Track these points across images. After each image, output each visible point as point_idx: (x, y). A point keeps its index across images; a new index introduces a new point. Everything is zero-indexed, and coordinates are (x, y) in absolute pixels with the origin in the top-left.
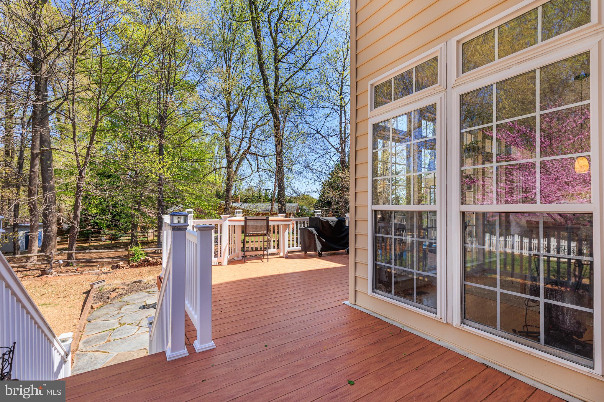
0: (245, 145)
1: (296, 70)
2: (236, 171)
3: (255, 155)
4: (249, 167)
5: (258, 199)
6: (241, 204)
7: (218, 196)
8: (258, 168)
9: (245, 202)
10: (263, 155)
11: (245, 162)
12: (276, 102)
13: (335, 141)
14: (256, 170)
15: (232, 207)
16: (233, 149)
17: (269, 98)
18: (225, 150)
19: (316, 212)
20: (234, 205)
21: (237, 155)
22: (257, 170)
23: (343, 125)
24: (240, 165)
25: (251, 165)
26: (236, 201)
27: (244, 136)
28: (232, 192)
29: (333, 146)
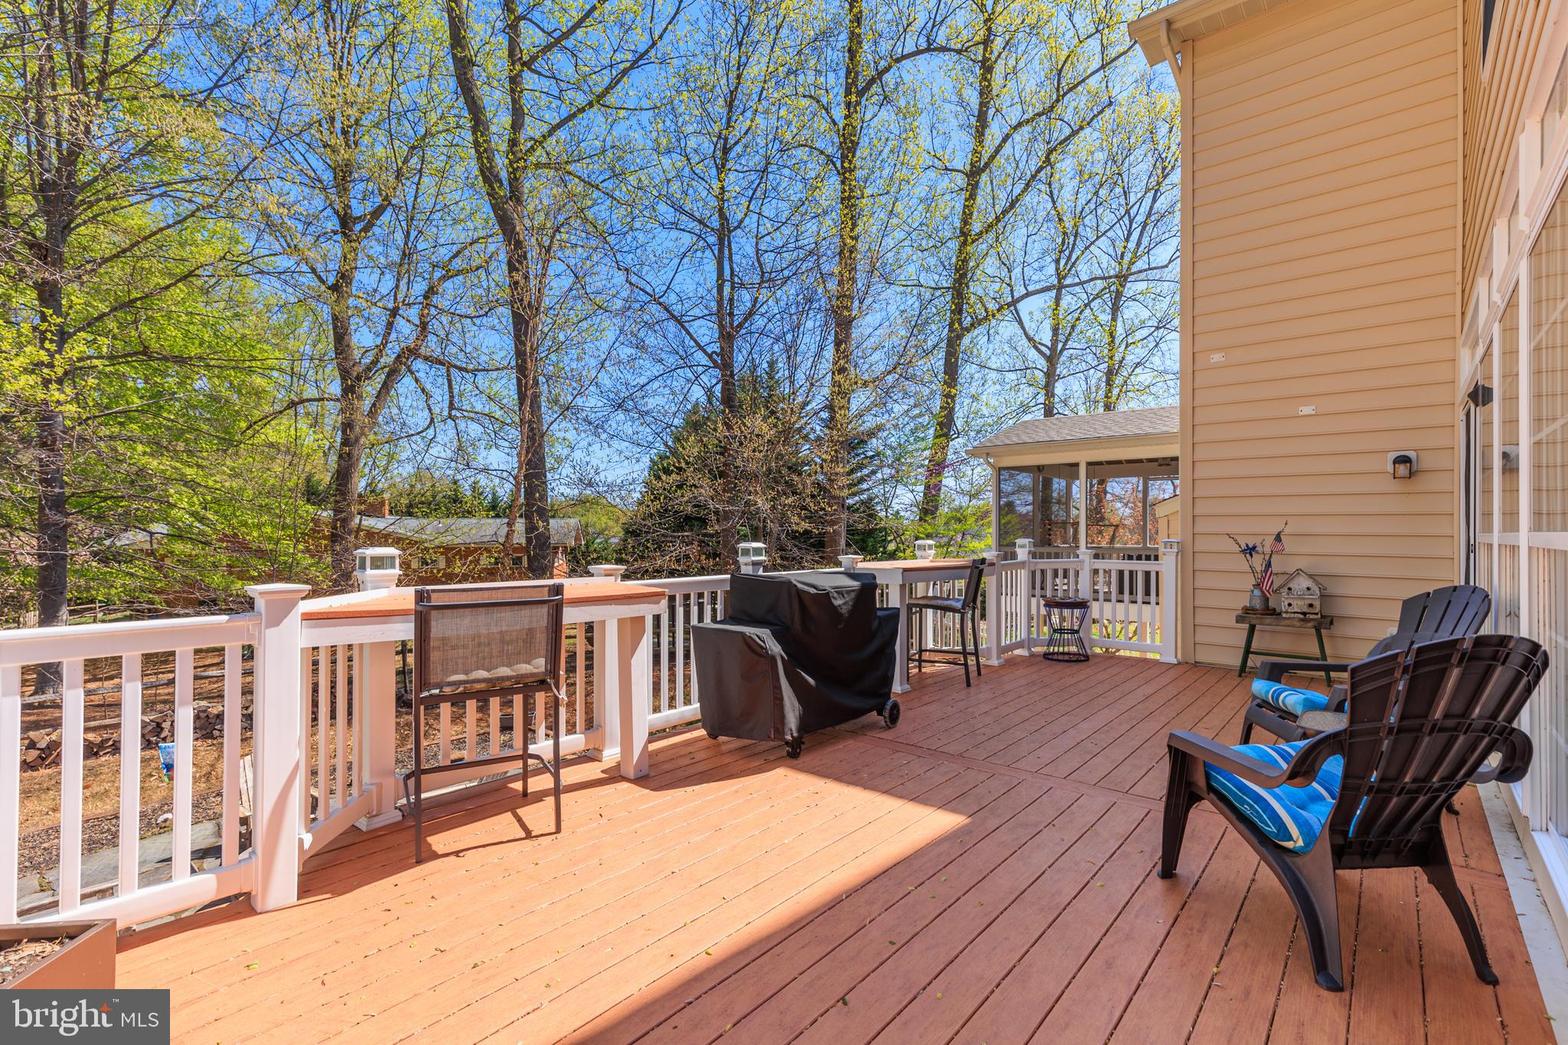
0: (405, 329)
1: (581, 99)
2: (373, 412)
3: (442, 363)
4: (422, 404)
5: (454, 504)
6: (390, 519)
7: (312, 494)
8: (451, 406)
9: (410, 514)
10: (471, 367)
11: (405, 385)
12: (516, 196)
13: (705, 331)
14: (446, 413)
15: (359, 529)
16: (363, 338)
17: (488, 175)
18: (331, 339)
19: (746, 552)
20: (369, 522)
21: (375, 362)
22: (450, 414)
23: (727, 289)
24: (388, 393)
25: (428, 396)
26: (375, 510)
27: (400, 297)
28: (360, 485)
29: (701, 348)
